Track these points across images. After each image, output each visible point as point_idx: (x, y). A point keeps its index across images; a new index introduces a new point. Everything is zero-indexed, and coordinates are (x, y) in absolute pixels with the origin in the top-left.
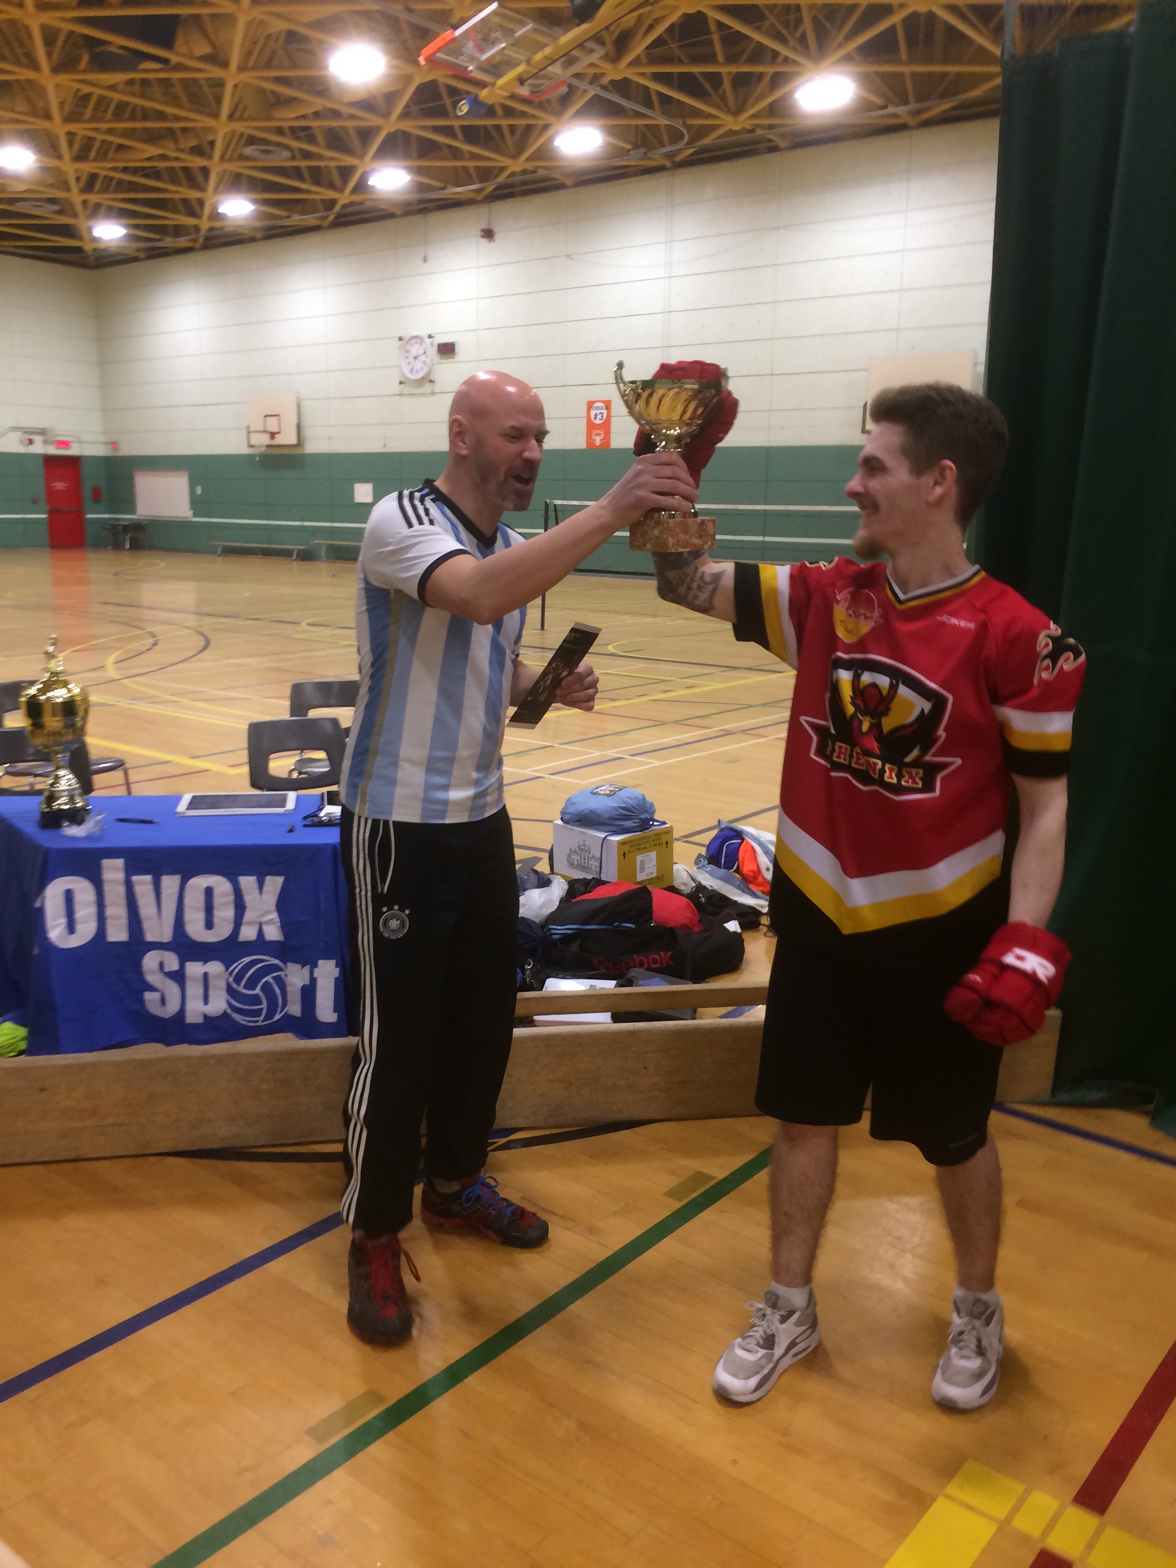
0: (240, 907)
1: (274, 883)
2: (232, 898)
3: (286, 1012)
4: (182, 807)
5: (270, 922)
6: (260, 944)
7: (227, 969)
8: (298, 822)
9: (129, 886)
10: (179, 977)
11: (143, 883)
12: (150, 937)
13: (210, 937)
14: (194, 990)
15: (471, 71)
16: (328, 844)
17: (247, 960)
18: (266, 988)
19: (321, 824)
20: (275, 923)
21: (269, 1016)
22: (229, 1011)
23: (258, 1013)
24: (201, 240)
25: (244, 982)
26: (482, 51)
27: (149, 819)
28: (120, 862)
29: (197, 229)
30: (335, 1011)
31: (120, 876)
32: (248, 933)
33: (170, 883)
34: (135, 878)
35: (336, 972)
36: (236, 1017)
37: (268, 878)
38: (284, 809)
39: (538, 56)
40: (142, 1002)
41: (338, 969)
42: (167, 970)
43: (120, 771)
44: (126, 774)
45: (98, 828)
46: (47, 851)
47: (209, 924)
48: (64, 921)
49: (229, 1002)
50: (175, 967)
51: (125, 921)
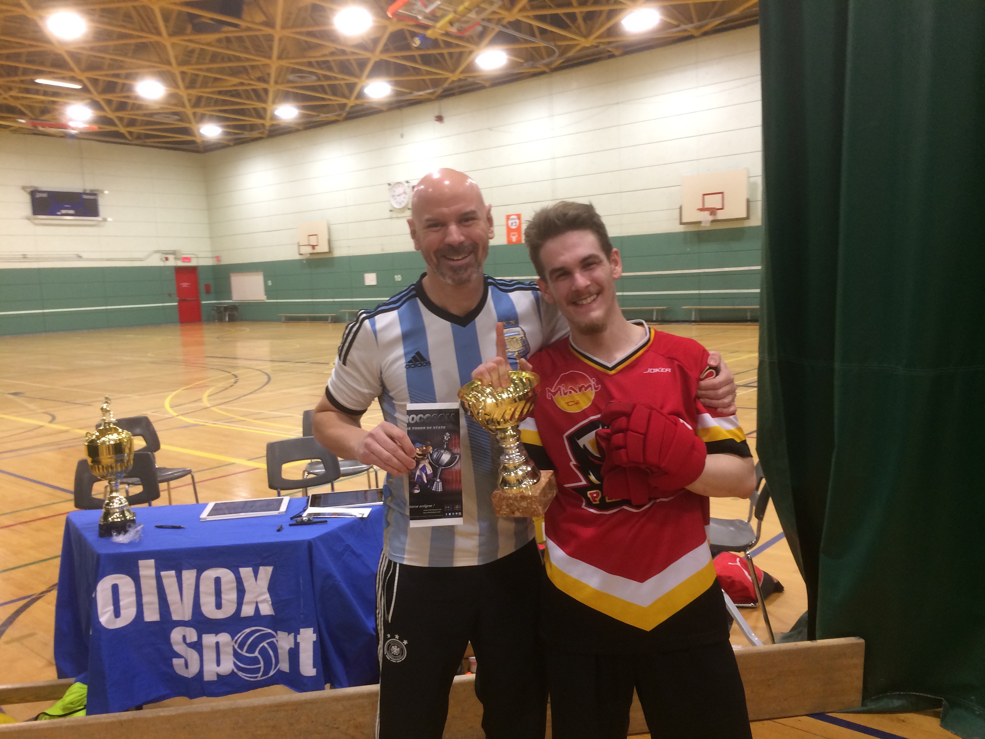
0: (241, 591)
1: (266, 572)
2: (235, 585)
3: (279, 668)
4: (204, 515)
5: (263, 601)
6: (257, 618)
7: (233, 638)
8: (287, 521)
9: (159, 579)
10: (197, 646)
11: (169, 576)
12: (175, 617)
13: (220, 615)
14: (209, 655)
15: (420, 20)
16: (304, 541)
17: (248, 630)
18: (263, 651)
19: (303, 523)
20: (268, 601)
22: (236, 670)
23: (257, 670)
24: (267, 132)
25: (246, 648)
26: (426, 6)
27: (178, 525)
28: (152, 562)
29: (263, 125)
30: (314, 667)
31: (153, 572)
32: (248, 611)
33: (189, 576)
34: (163, 573)
35: (314, 637)
36: (240, 674)
37: (261, 568)
38: (278, 512)
39: (461, 8)
40: (171, 666)
41: (315, 635)
42: (188, 641)
43: (189, 476)
44: (193, 478)
45: (138, 536)
46: (99, 556)
47: (219, 606)
48: (111, 608)
49: (235, 664)
50: (195, 639)
51: (157, 606)
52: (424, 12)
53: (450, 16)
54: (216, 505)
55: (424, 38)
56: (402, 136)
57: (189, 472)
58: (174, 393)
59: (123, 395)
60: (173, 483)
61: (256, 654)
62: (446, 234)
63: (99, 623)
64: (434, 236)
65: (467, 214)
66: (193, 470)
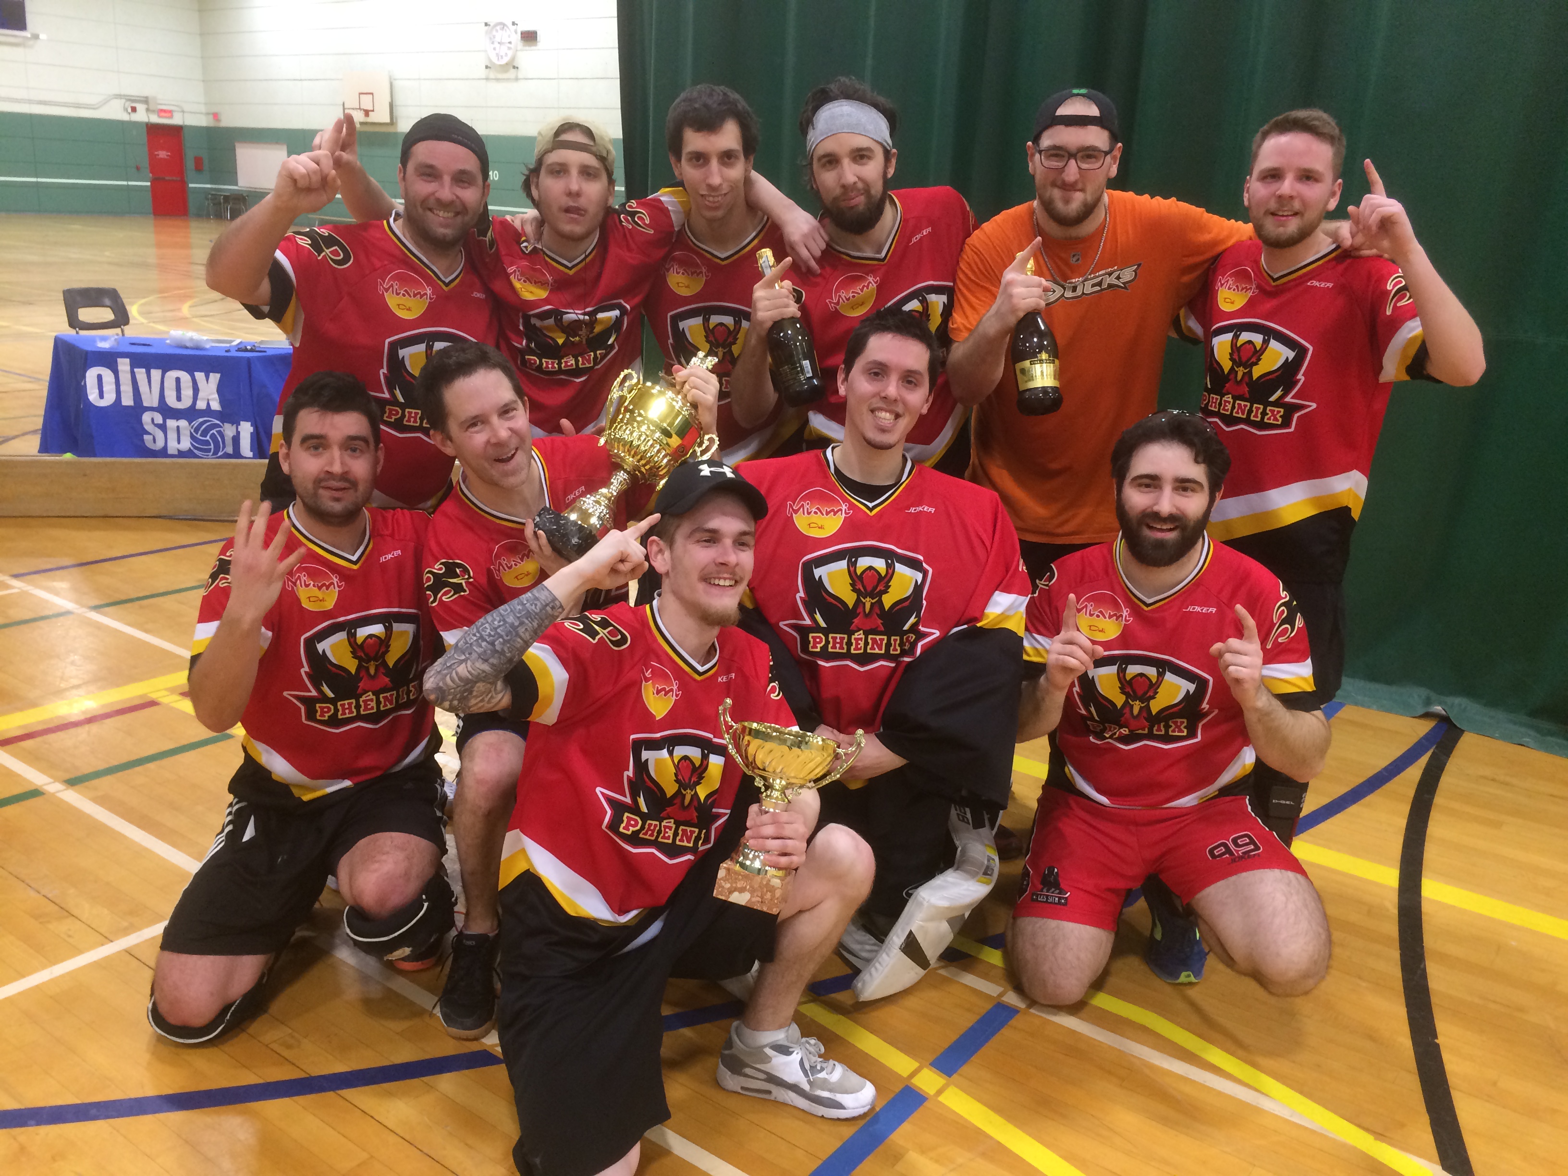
0: (196, 389)
1: (215, 378)
2: (191, 384)
3: (225, 448)
4: (168, 342)
5: (213, 399)
6: (208, 411)
7: (190, 424)
9: (133, 374)
10: (163, 427)
11: (141, 373)
12: (145, 404)
13: (180, 406)
14: (172, 436)
16: (246, 360)
17: (201, 420)
18: (213, 436)
20: (216, 400)
21: (215, 453)
22: (192, 448)
23: (209, 451)
25: (200, 432)
27: (148, 344)
28: (127, 360)
30: (251, 447)
31: (128, 368)
32: (201, 405)
33: (156, 374)
34: (136, 370)
35: (251, 429)
37: (211, 374)
40: (143, 440)
41: (252, 427)
42: (156, 422)
46: (87, 352)
47: (179, 399)
48: (97, 391)
49: (191, 443)
50: (161, 422)
51: (132, 394)
58: (143, 301)
61: (208, 438)
63: (88, 399)
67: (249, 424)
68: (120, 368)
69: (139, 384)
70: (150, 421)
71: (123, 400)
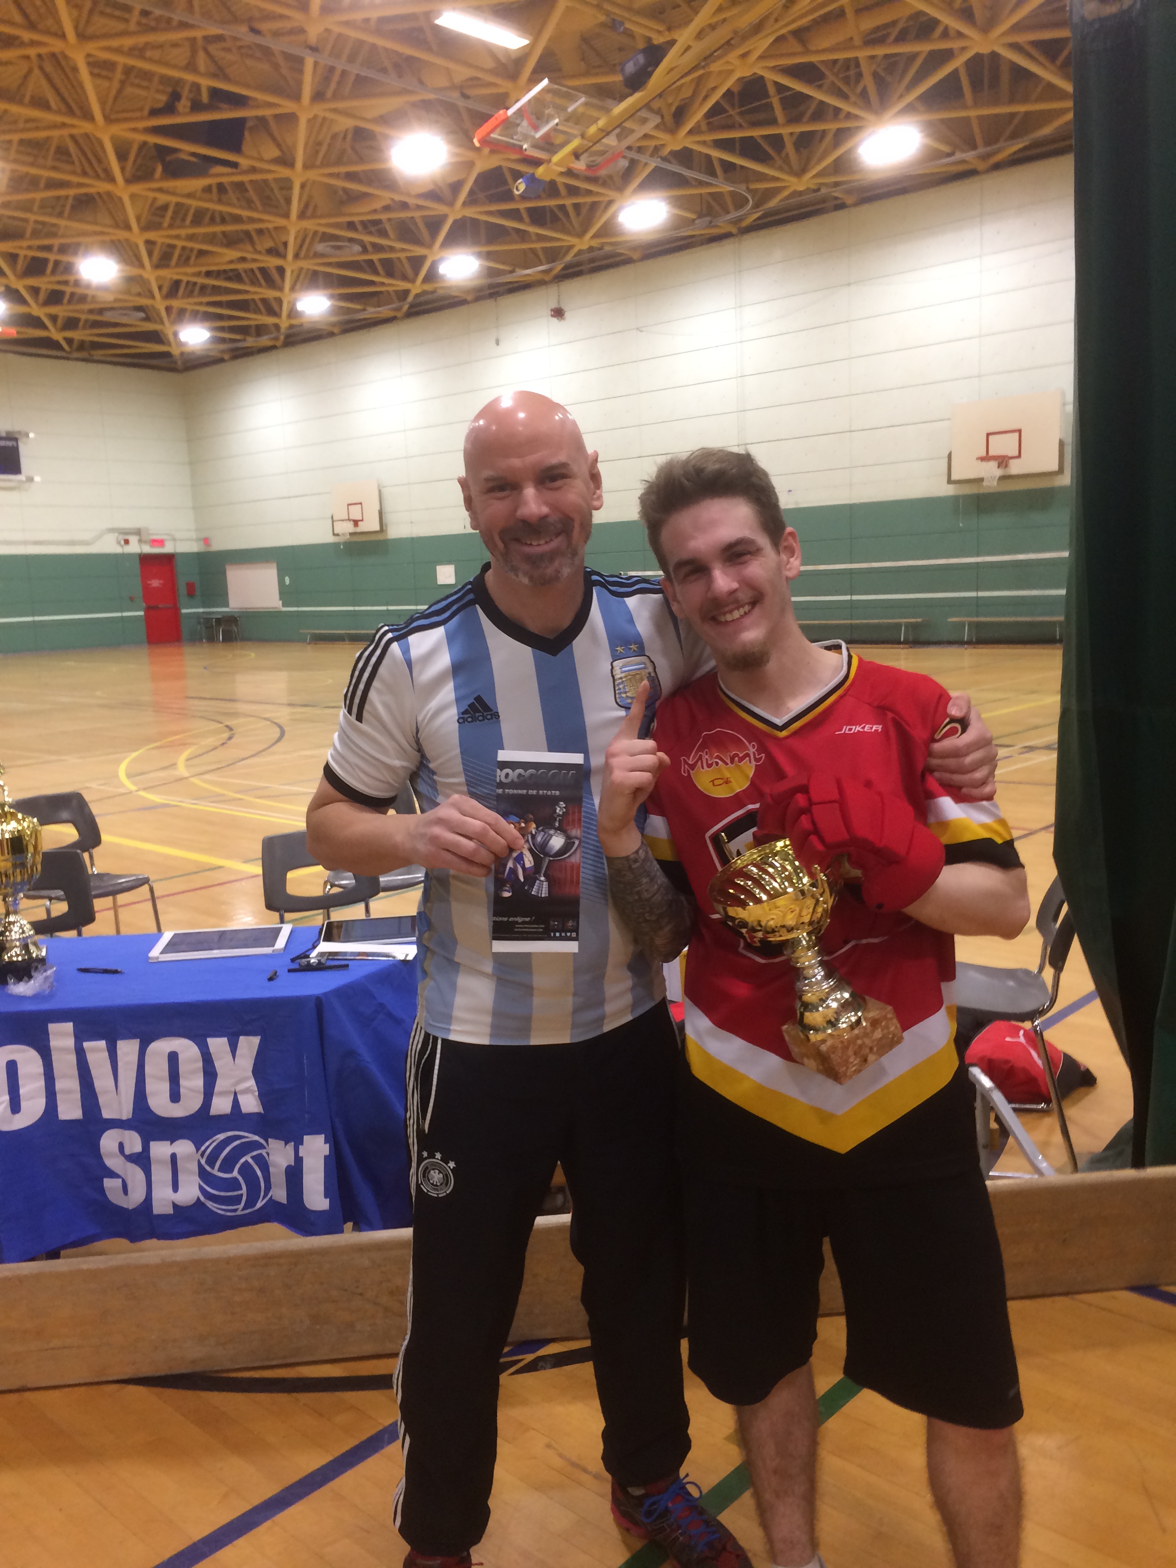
0: (210, 1074)
1: (249, 1045)
2: (200, 1064)
3: (271, 1197)
4: (155, 952)
5: (246, 1091)
6: (236, 1118)
7: (198, 1149)
8: (286, 963)
9: (80, 1053)
10: (142, 1160)
11: (96, 1050)
12: (106, 1114)
13: (178, 1111)
14: (161, 1175)
15: (526, 150)
16: (308, 998)
17: (221, 1137)
18: (246, 1170)
19: (309, 968)
20: (252, 1092)
21: (250, 1203)
22: (202, 1199)
23: (237, 1200)
24: (282, 338)
25: (218, 1164)
26: (536, 128)
27: (115, 967)
28: (69, 1026)
29: (277, 327)
30: (326, 1197)
31: (71, 1042)
32: (221, 1105)
33: (128, 1049)
34: (86, 1045)
35: (325, 1149)
36: (210, 1204)
37: (242, 1038)
38: (272, 949)
39: (592, 130)
40: (101, 1190)
41: (328, 1145)
42: (127, 1152)
43: (146, 887)
44: (152, 890)
45: (48, 984)
47: (175, 1097)
48: (7, 1098)
49: (201, 1188)
50: (138, 1148)
51: (78, 1096)
52: (533, 137)
53: (575, 143)
54: (175, 935)
55: (532, 180)
56: (498, 343)
57: (146, 881)
58: (134, 755)
59: (53, 758)
60: (122, 898)
61: (235, 1173)
62: (518, 503)
64: (498, 507)
65: (552, 468)
66: (152, 878)
67: (321, 1138)
68: (54, 1043)
69: (94, 1073)
70: (116, 1148)
71: (60, 1109)
